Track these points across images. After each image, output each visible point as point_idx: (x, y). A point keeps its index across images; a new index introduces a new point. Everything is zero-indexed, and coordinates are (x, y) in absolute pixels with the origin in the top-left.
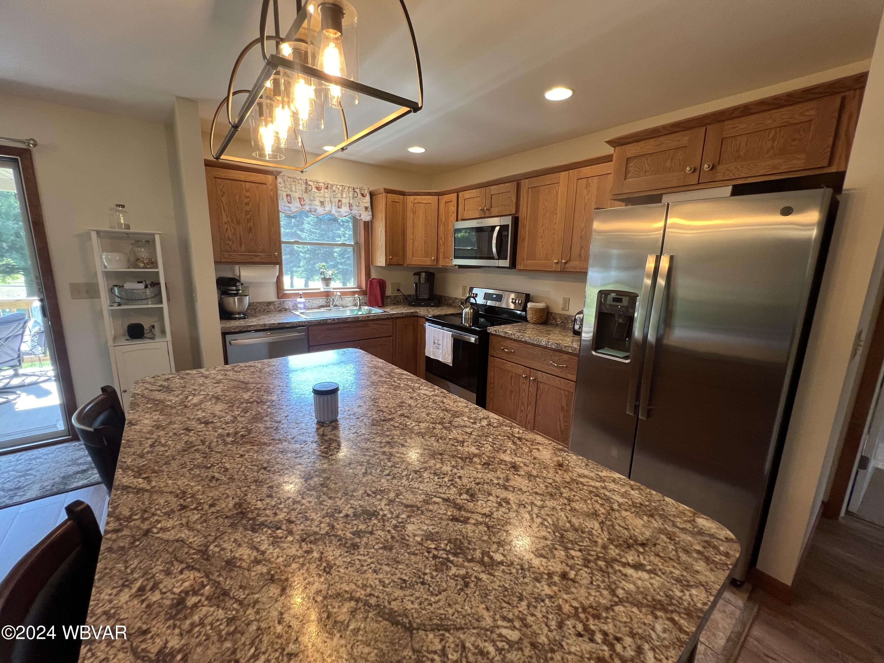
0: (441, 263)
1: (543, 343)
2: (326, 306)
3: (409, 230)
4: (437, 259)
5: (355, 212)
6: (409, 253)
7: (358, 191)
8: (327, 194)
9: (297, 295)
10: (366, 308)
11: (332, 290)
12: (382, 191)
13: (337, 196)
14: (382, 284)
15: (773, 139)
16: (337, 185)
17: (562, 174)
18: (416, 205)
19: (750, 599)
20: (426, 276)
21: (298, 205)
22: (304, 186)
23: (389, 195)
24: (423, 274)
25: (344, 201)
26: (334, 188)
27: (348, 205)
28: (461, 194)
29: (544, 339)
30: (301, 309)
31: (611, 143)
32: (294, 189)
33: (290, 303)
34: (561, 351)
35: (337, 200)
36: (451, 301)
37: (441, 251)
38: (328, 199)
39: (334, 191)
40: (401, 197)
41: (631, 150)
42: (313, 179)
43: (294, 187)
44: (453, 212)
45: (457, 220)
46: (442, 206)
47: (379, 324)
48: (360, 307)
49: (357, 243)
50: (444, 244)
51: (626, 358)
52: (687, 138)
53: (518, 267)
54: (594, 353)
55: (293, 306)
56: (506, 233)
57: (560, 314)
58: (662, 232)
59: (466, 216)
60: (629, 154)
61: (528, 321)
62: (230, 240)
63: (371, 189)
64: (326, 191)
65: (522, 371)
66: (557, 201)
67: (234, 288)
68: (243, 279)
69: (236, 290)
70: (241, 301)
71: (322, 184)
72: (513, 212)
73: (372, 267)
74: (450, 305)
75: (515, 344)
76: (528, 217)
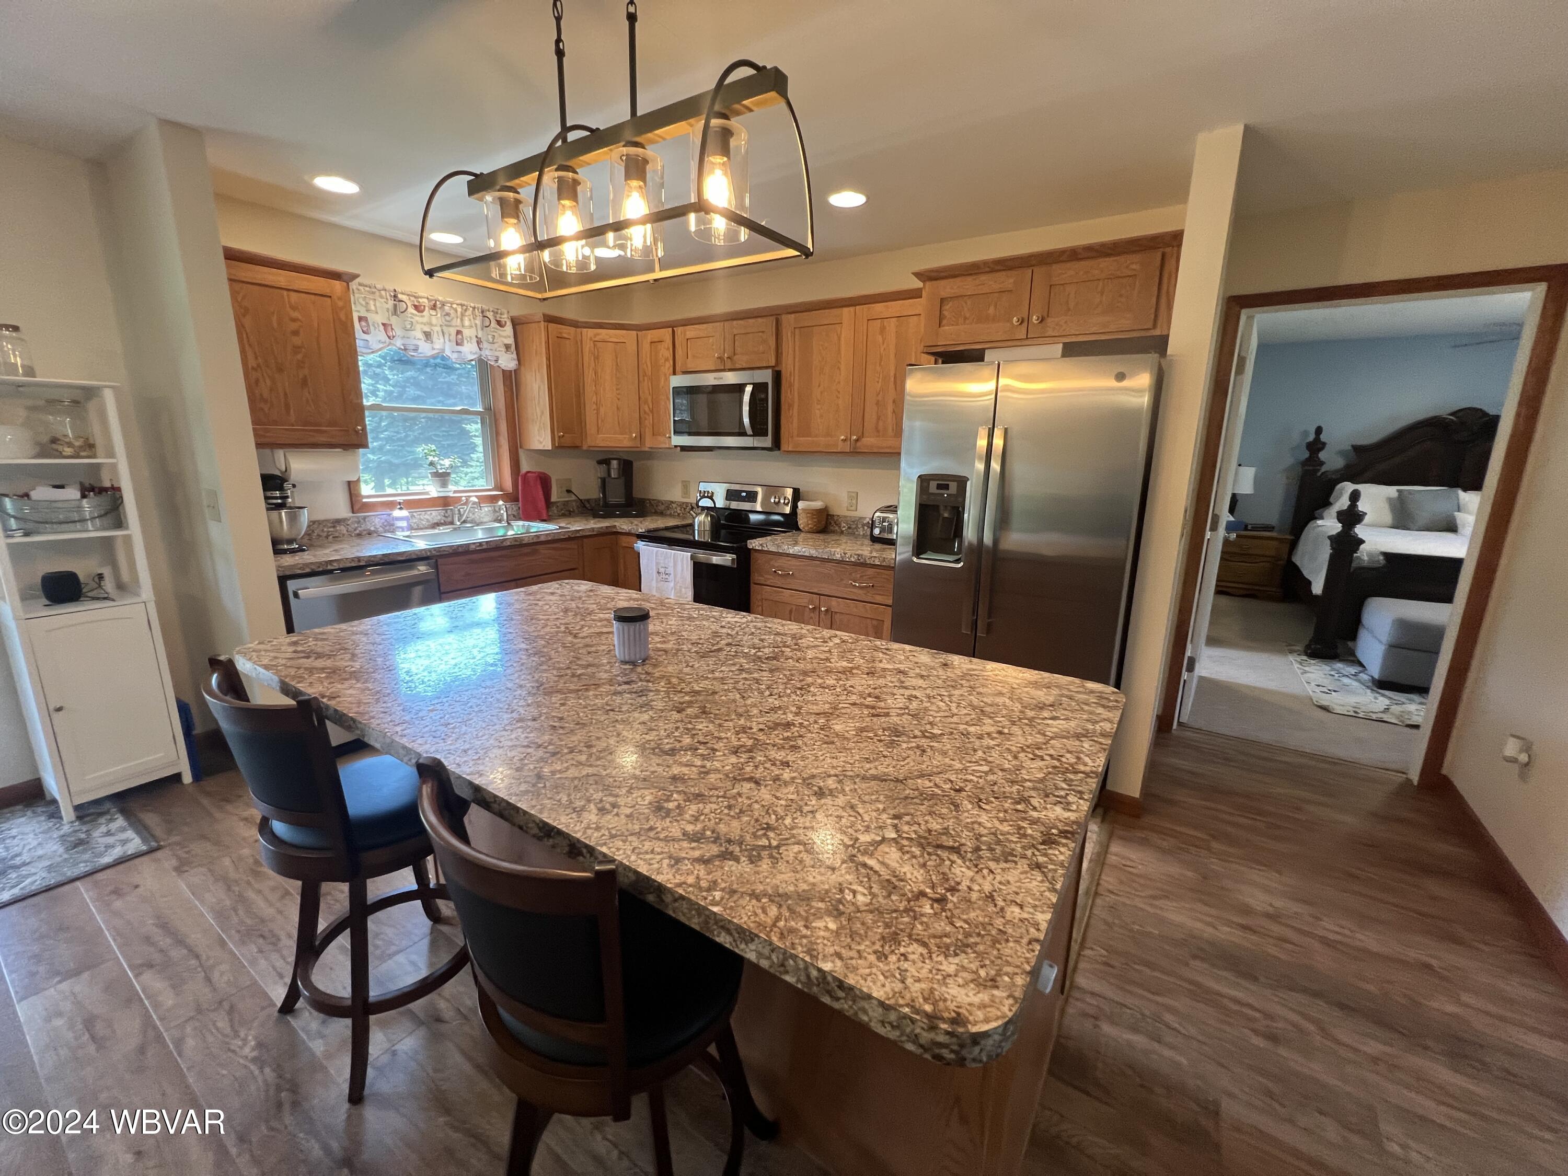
0: (649, 444)
1: (838, 556)
2: (445, 524)
3: (589, 389)
4: (641, 437)
5: (487, 353)
6: (591, 428)
7: (490, 315)
8: (436, 318)
9: (391, 505)
10: (521, 523)
11: (451, 495)
12: (539, 317)
13: (454, 323)
14: (544, 481)
15: (1102, 293)
16: (452, 304)
17: (846, 310)
18: (599, 344)
19: (1103, 821)
20: (619, 464)
21: (382, 336)
22: (391, 302)
23: (551, 326)
24: (614, 463)
25: (467, 332)
26: (447, 308)
27: (475, 340)
28: (679, 330)
29: (838, 550)
30: (402, 529)
31: (918, 275)
32: (373, 308)
33: (377, 520)
34: (864, 565)
35: (453, 331)
36: (661, 508)
37: (648, 422)
38: (438, 329)
39: (448, 314)
40: (573, 329)
41: (947, 288)
42: (408, 289)
43: (372, 303)
44: (667, 360)
45: (674, 373)
46: (646, 346)
47: (554, 549)
48: (509, 524)
49: (488, 409)
50: (652, 411)
51: (957, 561)
52: (1011, 280)
53: (784, 446)
54: (915, 559)
55: (383, 526)
56: (763, 396)
57: (845, 517)
58: (993, 396)
59: (691, 366)
60: (944, 294)
61: (798, 529)
62: (266, 401)
63: (515, 313)
64: (433, 313)
65: (806, 601)
66: (839, 350)
67: (278, 494)
68: (294, 477)
69: (281, 498)
70: (293, 519)
71: (426, 300)
72: (773, 363)
73: (521, 452)
74: (661, 514)
75: (794, 562)
76: (797, 372)
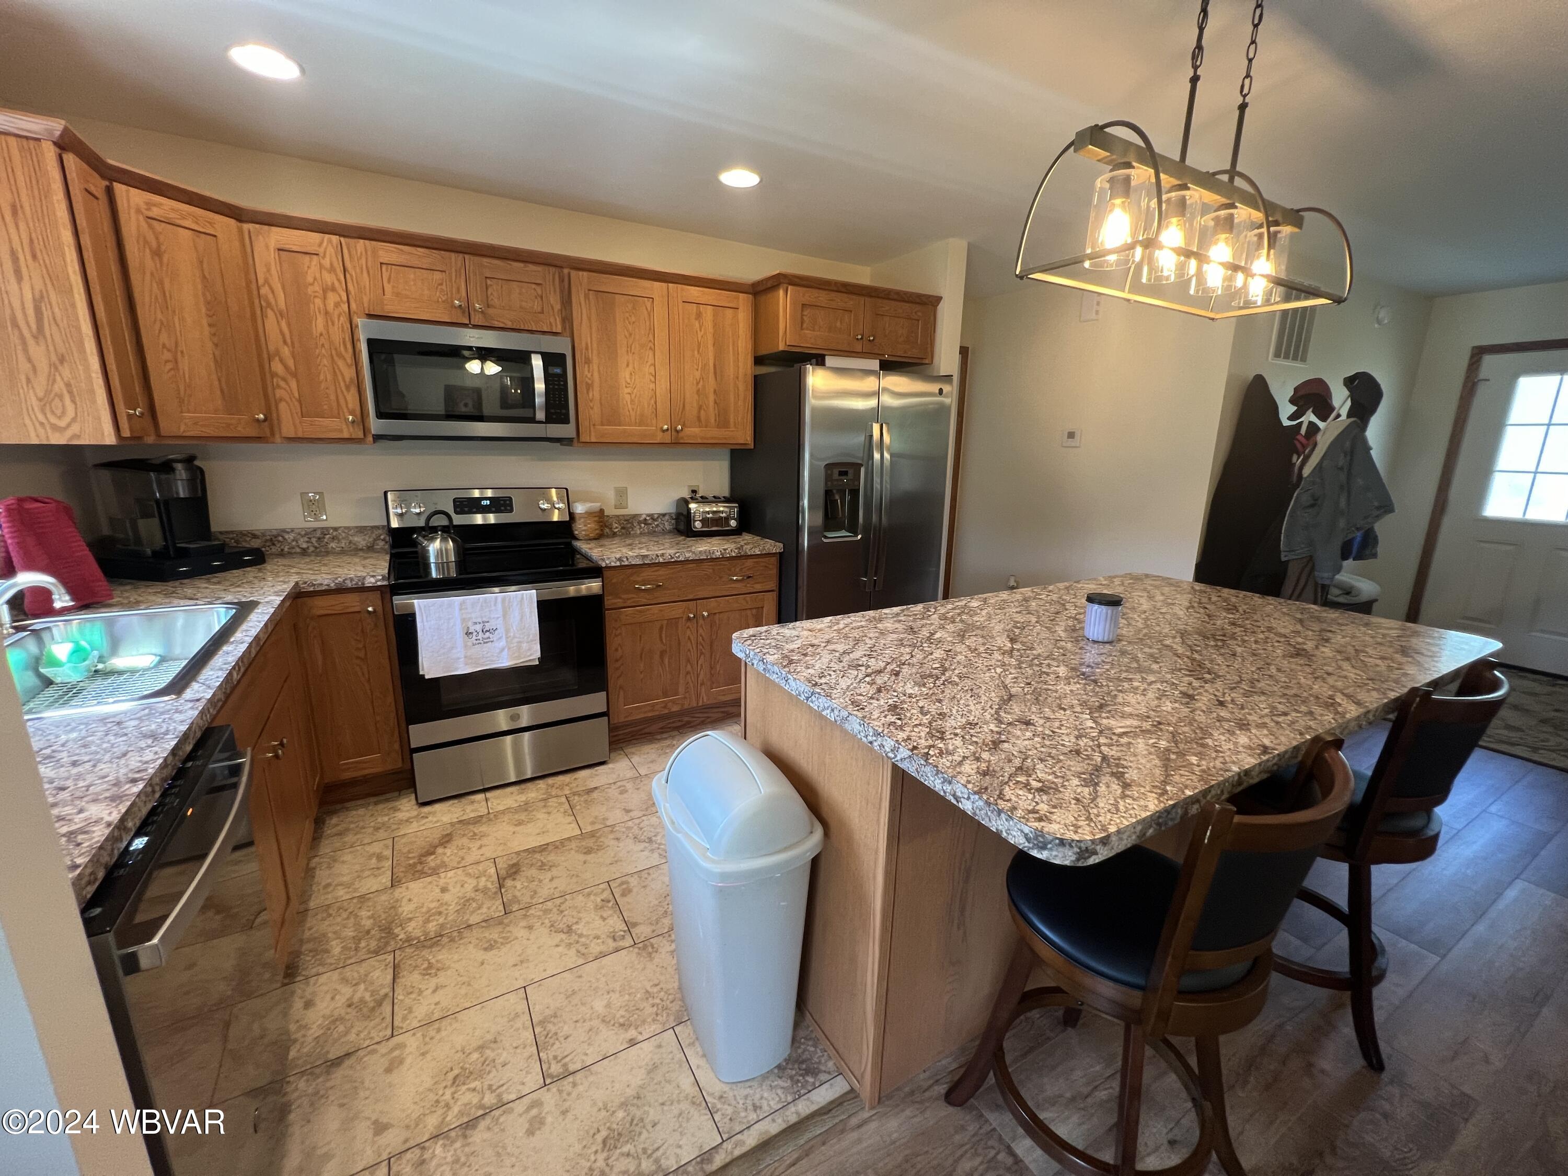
0: (289, 431)
1: (718, 554)
4: (271, 420)
6: (163, 395)
17: (656, 284)
20: (190, 472)
23: (72, 160)
24: (182, 469)
34: (743, 557)
40: (98, 179)
41: (805, 296)
44: (330, 289)
53: (584, 438)
54: (824, 540)
56: (557, 371)
59: (394, 310)
60: (804, 300)
61: (575, 538)
65: (684, 610)
66: (651, 328)
72: (557, 328)
75: (663, 572)
76: (595, 345)
